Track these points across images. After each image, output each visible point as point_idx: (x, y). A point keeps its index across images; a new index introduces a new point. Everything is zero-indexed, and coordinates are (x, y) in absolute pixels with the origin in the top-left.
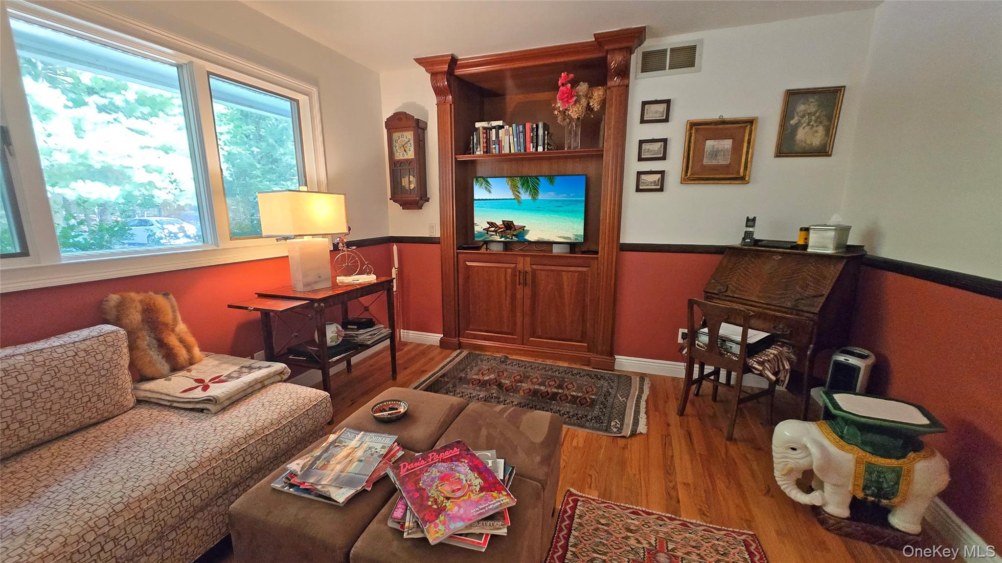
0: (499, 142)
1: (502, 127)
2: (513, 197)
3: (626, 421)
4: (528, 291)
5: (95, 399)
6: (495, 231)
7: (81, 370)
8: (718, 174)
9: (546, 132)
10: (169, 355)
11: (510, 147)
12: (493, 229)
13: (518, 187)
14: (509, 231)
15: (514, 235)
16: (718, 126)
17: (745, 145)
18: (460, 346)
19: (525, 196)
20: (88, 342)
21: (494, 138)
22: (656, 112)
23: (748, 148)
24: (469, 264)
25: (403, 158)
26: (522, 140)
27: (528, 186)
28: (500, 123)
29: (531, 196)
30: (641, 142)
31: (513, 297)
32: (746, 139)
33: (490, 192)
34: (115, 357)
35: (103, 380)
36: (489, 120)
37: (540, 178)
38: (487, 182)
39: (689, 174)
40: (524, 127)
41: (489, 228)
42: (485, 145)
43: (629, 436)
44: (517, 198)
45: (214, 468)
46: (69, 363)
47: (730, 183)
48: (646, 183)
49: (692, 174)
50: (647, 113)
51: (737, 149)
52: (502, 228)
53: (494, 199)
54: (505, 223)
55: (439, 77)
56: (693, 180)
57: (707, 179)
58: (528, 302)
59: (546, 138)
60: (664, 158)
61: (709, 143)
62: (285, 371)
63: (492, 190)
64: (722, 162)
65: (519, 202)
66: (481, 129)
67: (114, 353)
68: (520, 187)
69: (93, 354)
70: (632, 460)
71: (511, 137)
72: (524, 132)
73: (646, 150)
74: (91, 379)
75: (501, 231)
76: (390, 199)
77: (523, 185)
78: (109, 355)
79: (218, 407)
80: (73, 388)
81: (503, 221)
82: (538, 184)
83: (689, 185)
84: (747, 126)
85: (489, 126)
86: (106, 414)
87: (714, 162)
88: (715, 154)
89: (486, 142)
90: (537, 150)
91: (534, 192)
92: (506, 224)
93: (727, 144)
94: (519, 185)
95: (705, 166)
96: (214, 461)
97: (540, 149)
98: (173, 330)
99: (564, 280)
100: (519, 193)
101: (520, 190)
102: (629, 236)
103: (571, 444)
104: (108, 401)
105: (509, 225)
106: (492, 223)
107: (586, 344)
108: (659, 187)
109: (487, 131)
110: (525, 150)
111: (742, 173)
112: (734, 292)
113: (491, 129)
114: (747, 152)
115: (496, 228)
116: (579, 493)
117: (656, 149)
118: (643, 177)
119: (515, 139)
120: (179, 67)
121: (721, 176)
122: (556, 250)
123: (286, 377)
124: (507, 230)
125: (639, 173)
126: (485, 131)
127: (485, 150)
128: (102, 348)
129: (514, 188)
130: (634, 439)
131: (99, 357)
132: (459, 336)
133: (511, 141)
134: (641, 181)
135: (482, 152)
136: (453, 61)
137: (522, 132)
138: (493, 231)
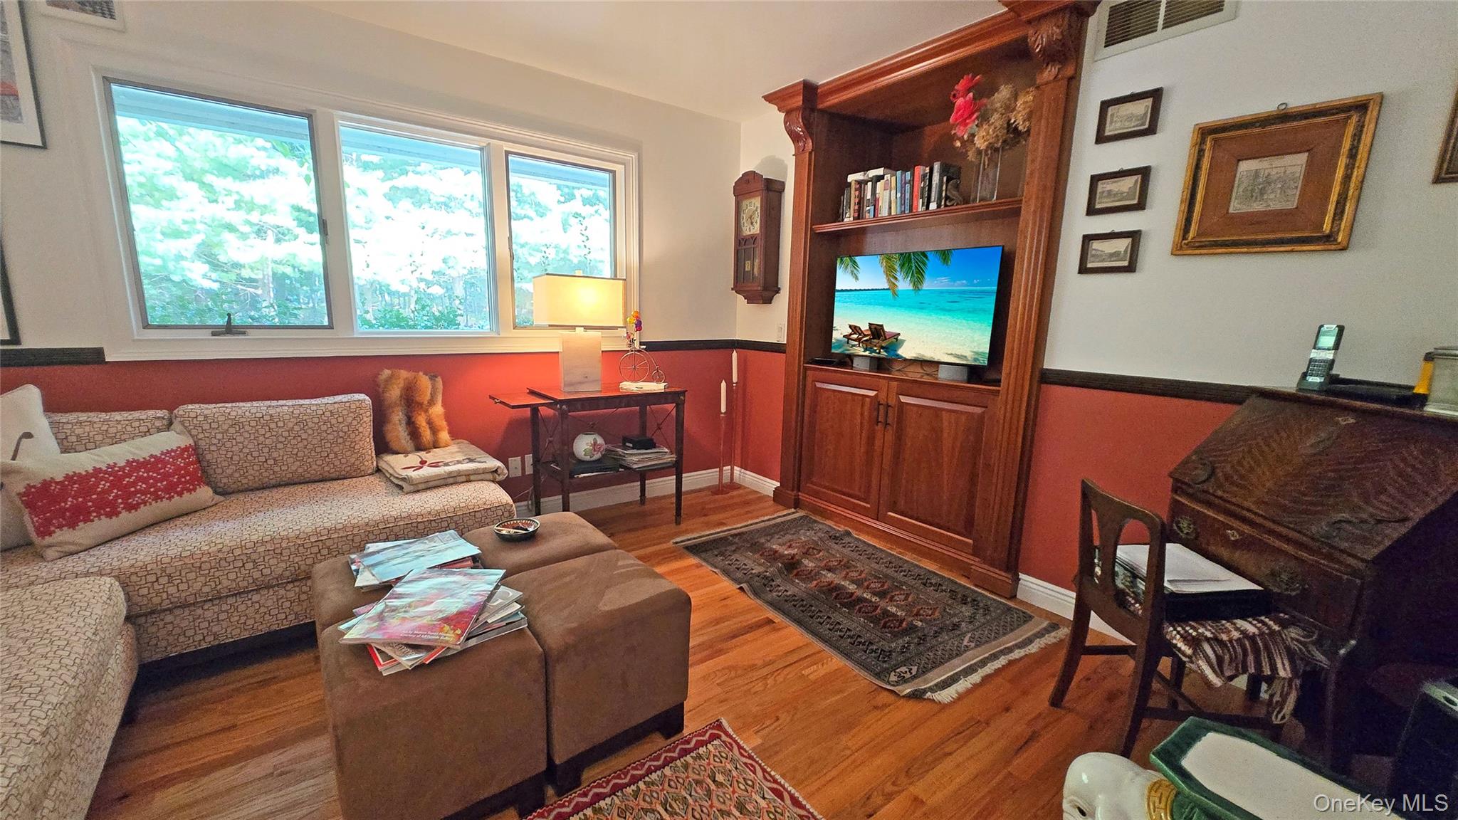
0: (875, 201)
1: (880, 178)
2: (887, 286)
3: (930, 675)
4: (890, 436)
5: (332, 456)
6: (858, 340)
7: (324, 428)
8: (1262, 232)
9: (945, 179)
10: (414, 433)
11: (890, 208)
12: (855, 336)
13: (896, 270)
14: (875, 341)
15: (883, 348)
16: (1268, 128)
17: (1343, 161)
18: (797, 504)
19: (904, 284)
20: (336, 406)
21: (869, 196)
22: (1130, 118)
23: (1350, 167)
24: (819, 385)
25: (749, 233)
26: (908, 196)
27: (910, 268)
28: (880, 172)
29: (912, 285)
30: (1095, 180)
31: (871, 440)
32: (1346, 145)
33: (857, 278)
34: (355, 423)
35: (340, 440)
36: (865, 170)
37: (928, 254)
38: (855, 262)
39: (1191, 235)
40: (913, 175)
41: (851, 334)
42: (857, 207)
43: (904, 696)
44: (893, 288)
45: (354, 535)
46: (316, 420)
47: (1292, 251)
48: (1101, 255)
49: (1199, 234)
50: (1111, 123)
51: (1317, 176)
52: (867, 335)
53: (860, 290)
54: (873, 327)
55: (794, 114)
56: (1198, 247)
57: (1235, 244)
58: (888, 453)
59: (944, 188)
60: (1140, 206)
61: (1245, 167)
62: (499, 471)
63: (859, 277)
64: (1275, 206)
65: (895, 294)
66: (853, 184)
67: (354, 419)
68: (898, 269)
69: (336, 416)
70: (868, 727)
71: (893, 192)
72: (912, 182)
73: (1105, 194)
74: (330, 437)
75: (866, 340)
76: (732, 289)
77: (902, 266)
78: (349, 420)
79: (412, 488)
80: (314, 442)
81: (870, 324)
82: (924, 264)
83: (1193, 259)
84: (1349, 118)
85: (866, 178)
86: (343, 473)
87: (1257, 207)
88: (1260, 187)
89: (859, 203)
90: (928, 208)
91: (918, 277)
92: (873, 330)
93: (1296, 163)
94: (897, 267)
95: (1233, 217)
96: (358, 529)
97: (933, 206)
98: (426, 411)
99: (944, 426)
100: (896, 279)
101: (898, 274)
102: (1060, 358)
103: (802, 670)
104: (344, 461)
105: (877, 331)
106: (855, 327)
107: (971, 541)
108: (1126, 263)
109: (861, 187)
110: (911, 210)
111: (1327, 228)
112: (1220, 486)
113: (866, 182)
114: (1347, 177)
115: (860, 335)
116: (730, 731)
117: (1125, 189)
118: (1096, 245)
119: (899, 195)
120: (481, 149)
121: (1271, 236)
122: (944, 375)
123: (499, 478)
124: (873, 338)
125: (1087, 239)
126: (858, 186)
127: (856, 215)
128: (345, 412)
129: (890, 272)
130: (911, 703)
131: (340, 420)
132: (799, 491)
133: (893, 198)
134: (1091, 252)
135: (852, 219)
136: (809, 89)
137: (909, 183)
138: (855, 340)
